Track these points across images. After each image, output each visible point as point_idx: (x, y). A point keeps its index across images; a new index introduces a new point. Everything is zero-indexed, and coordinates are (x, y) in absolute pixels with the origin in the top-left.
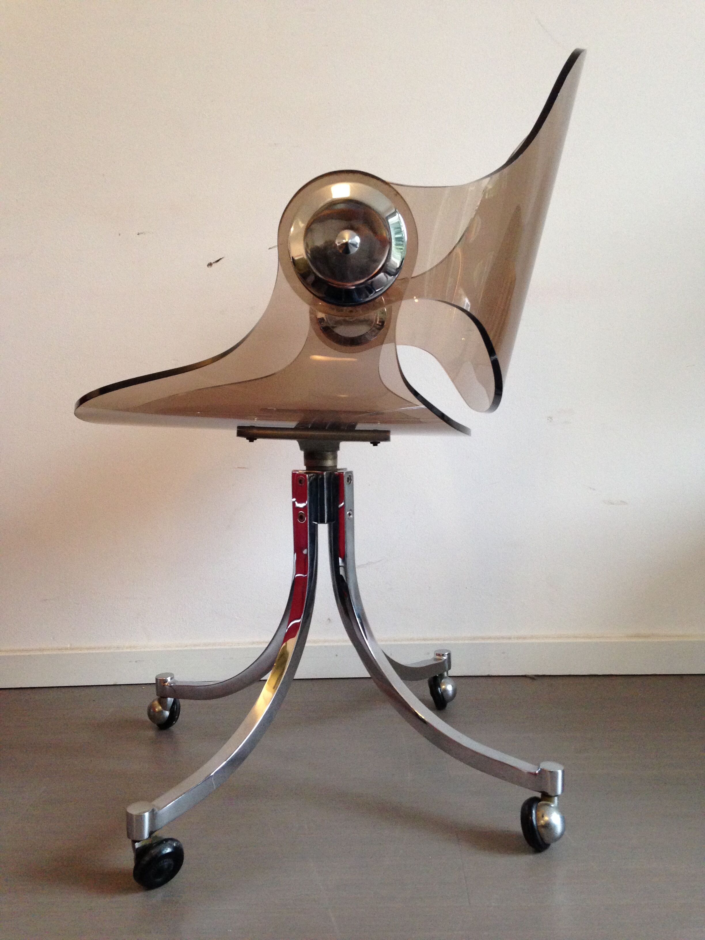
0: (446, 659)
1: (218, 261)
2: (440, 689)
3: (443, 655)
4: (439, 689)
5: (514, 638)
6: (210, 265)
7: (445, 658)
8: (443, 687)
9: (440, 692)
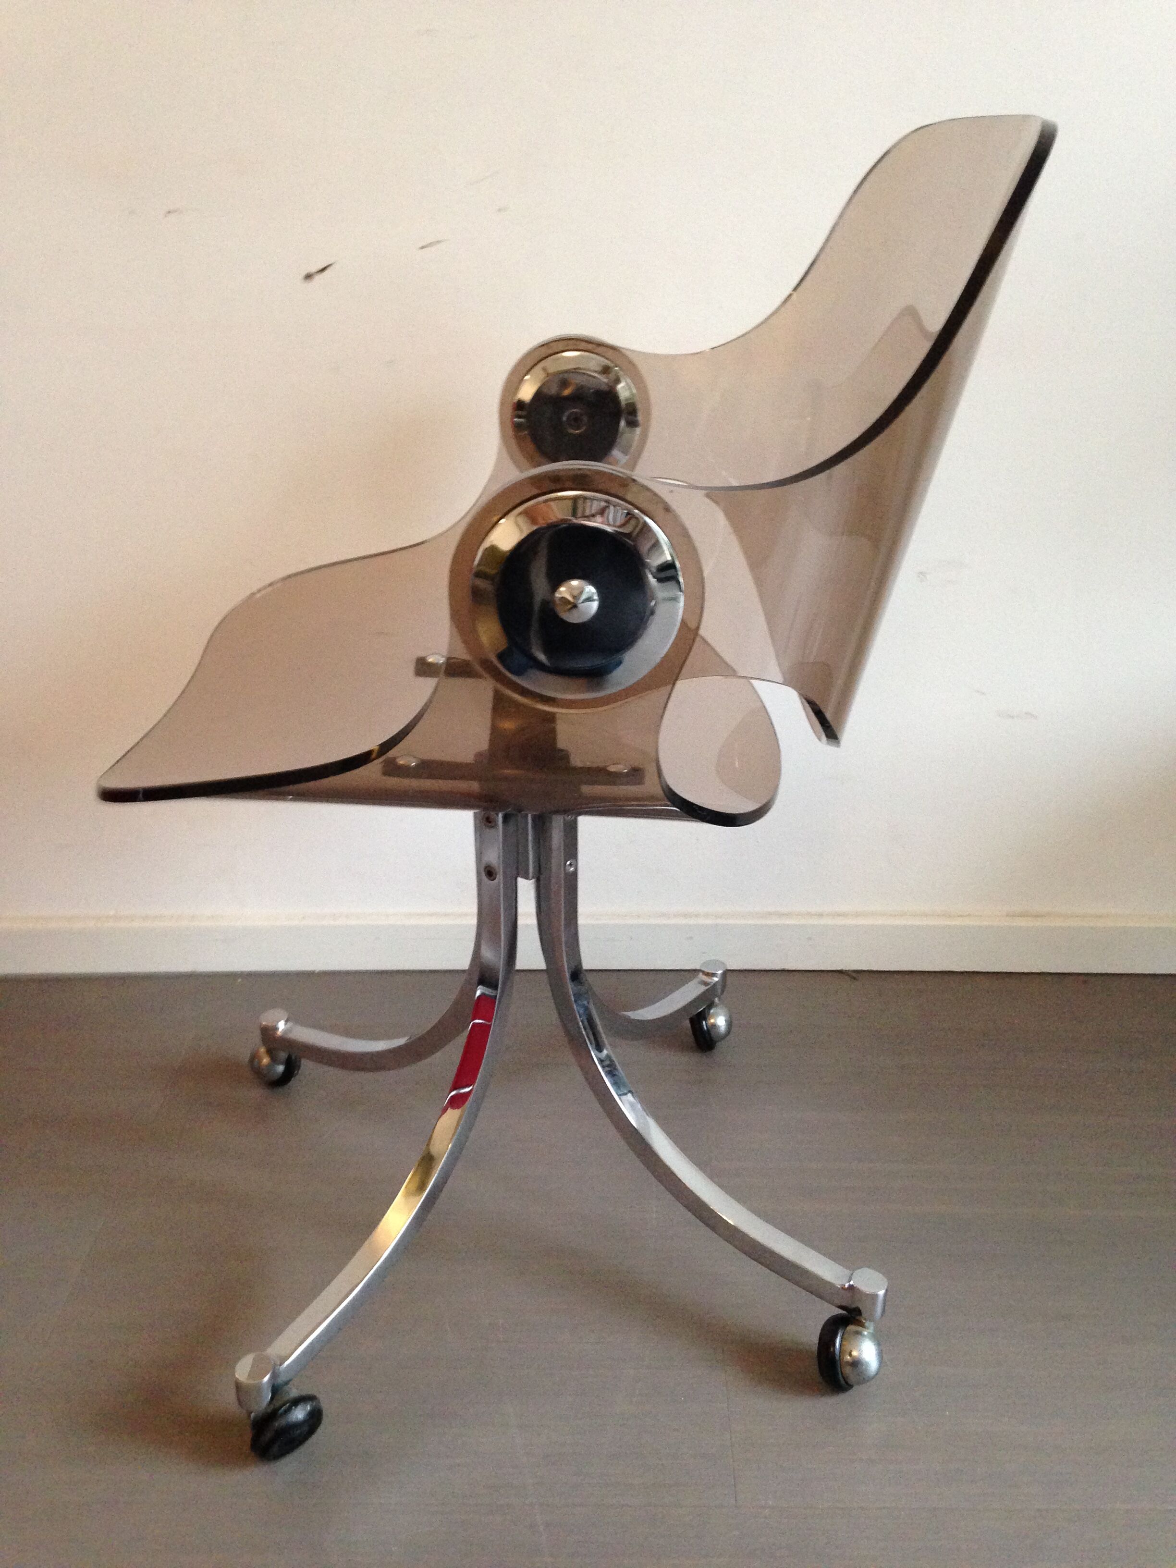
0: (717, 982)
1: (323, 270)
2: (706, 1024)
3: (714, 975)
4: (704, 1022)
5: (828, 915)
6: (309, 277)
7: (716, 979)
8: (712, 1021)
9: (705, 1028)
